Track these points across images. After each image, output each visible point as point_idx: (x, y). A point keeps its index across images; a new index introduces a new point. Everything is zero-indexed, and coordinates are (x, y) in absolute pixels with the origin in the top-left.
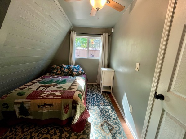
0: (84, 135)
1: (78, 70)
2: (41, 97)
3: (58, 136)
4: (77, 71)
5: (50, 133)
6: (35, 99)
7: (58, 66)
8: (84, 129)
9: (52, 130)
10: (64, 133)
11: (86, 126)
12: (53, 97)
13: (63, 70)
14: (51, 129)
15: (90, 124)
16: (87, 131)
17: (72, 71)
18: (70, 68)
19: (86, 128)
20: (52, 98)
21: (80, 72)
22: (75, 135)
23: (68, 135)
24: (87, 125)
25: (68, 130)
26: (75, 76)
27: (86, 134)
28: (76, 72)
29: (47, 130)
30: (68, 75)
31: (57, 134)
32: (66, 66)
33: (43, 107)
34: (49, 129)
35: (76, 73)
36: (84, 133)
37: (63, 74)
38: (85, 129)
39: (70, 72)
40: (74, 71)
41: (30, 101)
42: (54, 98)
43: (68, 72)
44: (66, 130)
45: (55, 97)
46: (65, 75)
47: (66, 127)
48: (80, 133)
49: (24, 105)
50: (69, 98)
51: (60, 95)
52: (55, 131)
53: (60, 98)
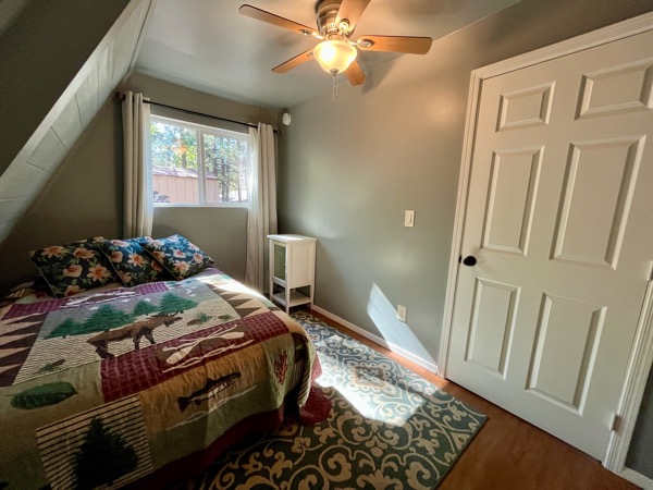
0: (343, 415)
1: (189, 254)
2: (179, 366)
3: (286, 459)
4: (188, 259)
5: (252, 470)
6: (154, 383)
7: (77, 245)
8: (330, 407)
9: (248, 463)
10: (293, 444)
11: (329, 397)
12: (224, 349)
13: (119, 260)
14: (240, 464)
15: (331, 389)
16: (340, 404)
17: (166, 259)
18: (152, 249)
19: (333, 401)
20: (224, 354)
21: (199, 261)
22: (324, 427)
23: (308, 441)
24: (329, 394)
25: (294, 431)
26: (186, 278)
27: (346, 410)
28: (184, 262)
29: (231, 475)
30: (150, 279)
31: (276, 457)
32: (125, 244)
33: (202, 397)
34: (236, 466)
35: (185, 267)
36: (340, 412)
37: (127, 278)
38: (333, 405)
39: (158, 264)
40: (175, 259)
41: (134, 399)
42: (230, 351)
43: (149, 268)
44: (290, 434)
45: (232, 347)
46: (136, 282)
47: (282, 429)
48: (331, 417)
49: (108, 429)
50: (278, 333)
51: (240, 335)
52: (262, 459)
53: (252, 344)
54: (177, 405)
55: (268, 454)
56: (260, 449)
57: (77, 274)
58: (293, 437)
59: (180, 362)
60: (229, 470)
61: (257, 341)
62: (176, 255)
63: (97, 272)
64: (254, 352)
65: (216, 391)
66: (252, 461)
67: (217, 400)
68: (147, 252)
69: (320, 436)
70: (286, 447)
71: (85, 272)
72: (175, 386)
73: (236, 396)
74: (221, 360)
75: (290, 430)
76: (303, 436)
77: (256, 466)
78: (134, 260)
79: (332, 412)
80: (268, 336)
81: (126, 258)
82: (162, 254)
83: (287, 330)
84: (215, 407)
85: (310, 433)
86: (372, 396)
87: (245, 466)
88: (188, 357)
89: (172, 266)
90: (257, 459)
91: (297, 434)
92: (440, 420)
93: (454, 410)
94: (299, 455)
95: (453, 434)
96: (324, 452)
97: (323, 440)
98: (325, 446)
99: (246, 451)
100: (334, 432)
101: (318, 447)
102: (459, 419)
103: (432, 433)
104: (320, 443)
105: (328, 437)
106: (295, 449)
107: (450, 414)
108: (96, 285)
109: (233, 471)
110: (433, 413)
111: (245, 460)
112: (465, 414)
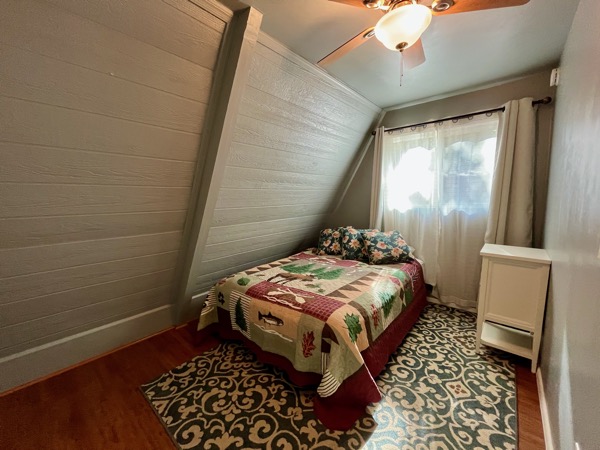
1: (390, 247)
2: (268, 298)
3: (281, 406)
7: (337, 230)
10: (294, 407)
12: (287, 303)
13: (346, 241)
17: (369, 247)
18: (365, 238)
20: (285, 305)
21: (395, 254)
23: (300, 417)
25: (306, 405)
28: (381, 253)
31: (281, 400)
32: (355, 232)
33: (266, 320)
41: (250, 299)
42: (288, 306)
45: (291, 305)
47: (306, 396)
48: (331, 432)
49: (241, 304)
50: (317, 316)
52: (279, 391)
53: (299, 311)
55: (284, 394)
56: (287, 388)
58: (301, 405)
59: (272, 296)
60: (270, 378)
62: (378, 246)
63: (336, 246)
64: (296, 316)
66: (276, 387)
67: (271, 328)
68: (362, 240)
69: (307, 426)
70: (291, 403)
71: (331, 245)
73: (281, 336)
75: (307, 402)
76: (303, 413)
77: (274, 390)
78: (354, 244)
80: (311, 313)
81: (349, 241)
82: (369, 243)
83: (326, 319)
84: (269, 331)
85: (307, 417)
87: (273, 385)
88: (275, 296)
89: (370, 253)
90: (279, 389)
91: (303, 407)
94: (286, 414)
96: (291, 433)
97: (303, 430)
98: (297, 434)
99: (284, 380)
100: (314, 440)
101: (295, 427)
104: (300, 428)
105: (307, 434)
106: (290, 410)
109: (270, 380)
111: (276, 383)
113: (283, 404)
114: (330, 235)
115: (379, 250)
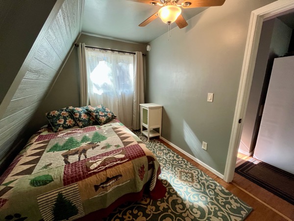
0: (172, 196)
1: (106, 113)
2: (95, 171)
3: (143, 216)
4: (105, 116)
5: (127, 219)
6: (84, 178)
7: (62, 110)
8: (166, 191)
10: (146, 209)
11: (165, 186)
12: (115, 163)
13: (78, 116)
15: (166, 181)
16: (171, 190)
17: (96, 116)
18: (90, 112)
19: (167, 188)
20: (115, 165)
21: (110, 116)
22: (162, 201)
23: (154, 208)
24: (166, 184)
25: (148, 202)
26: (104, 124)
27: (173, 194)
28: (103, 117)
29: (118, 220)
30: (90, 125)
31: (139, 214)
32: (80, 109)
33: (104, 185)
35: (104, 119)
36: (171, 195)
37: (81, 124)
38: (167, 190)
39: (93, 118)
40: (100, 116)
41: (76, 185)
42: (118, 164)
43: (89, 120)
44: (146, 203)
46: (84, 126)
47: (142, 200)
48: (166, 197)
49: (65, 198)
50: (140, 156)
51: (123, 156)
52: (132, 214)
53: (128, 161)
54: (94, 188)
55: (135, 212)
56: (132, 209)
57: (62, 123)
58: (147, 205)
59: (96, 168)
60: (117, 217)
61: (130, 159)
62: (100, 114)
63: (69, 122)
64: (129, 165)
65: (111, 183)
66: (128, 215)
67: (112, 186)
68: (89, 113)
69: (160, 206)
70: (143, 210)
71: (65, 122)
72: (93, 179)
73: (120, 185)
74: (113, 169)
75: (146, 201)
76: (152, 205)
77: (129, 218)
78: (84, 116)
79: (166, 194)
80: (135, 157)
81: (80, 116)
82: (95, 114)
83: (145, 154)
84: (111, 190)
85: (154, 204)
86: (187, 188)
87: (124, 217)
88: (99, 166)
89: (98, 119)
90: (130, 214)
91: (149, 204)
92: (224, 207)
93: (232, 201)
94: (149, 215)
95: (231, 216)
96: (161, 215)
97: (161, 209)
98: (162, 212)
99: (125, 209)
100: (167, 205)
101: (158, 212)
102: (235, 208)
103: (219, 214)
104: (159, 210)
105: (164, 208)
106: (147, 212)
107: (230, 204)
108: (69, 127)
109: (119, 218)
110: (220, 202)
111: (125, 214)
112: (239, 205)
113: (142, 215)
114: (59, 115)
115: (102, 116)
